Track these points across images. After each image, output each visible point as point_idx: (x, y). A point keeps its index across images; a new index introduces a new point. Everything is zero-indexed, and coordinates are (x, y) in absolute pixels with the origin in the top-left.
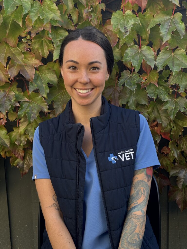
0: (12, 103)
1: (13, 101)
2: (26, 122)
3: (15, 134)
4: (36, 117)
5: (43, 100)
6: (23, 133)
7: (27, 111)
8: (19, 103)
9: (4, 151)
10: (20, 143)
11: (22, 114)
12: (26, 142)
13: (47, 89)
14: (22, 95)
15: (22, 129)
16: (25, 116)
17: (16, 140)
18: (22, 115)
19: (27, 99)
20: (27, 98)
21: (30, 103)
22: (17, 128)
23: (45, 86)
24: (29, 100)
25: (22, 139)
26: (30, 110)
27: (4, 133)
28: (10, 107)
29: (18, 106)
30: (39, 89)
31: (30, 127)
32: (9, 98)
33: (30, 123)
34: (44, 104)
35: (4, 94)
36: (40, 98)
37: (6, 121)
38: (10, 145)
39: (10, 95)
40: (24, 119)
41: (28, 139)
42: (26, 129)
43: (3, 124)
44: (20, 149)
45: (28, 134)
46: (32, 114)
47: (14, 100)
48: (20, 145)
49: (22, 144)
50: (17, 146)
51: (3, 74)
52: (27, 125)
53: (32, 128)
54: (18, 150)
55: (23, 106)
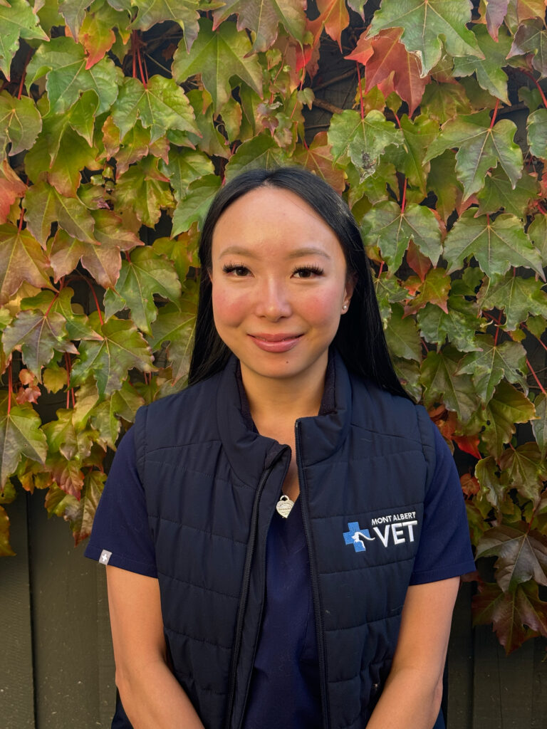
0: (59, 344)
1: (60, 339)
2: (91, 398)
3: (61, 430)
4: (121, 383)
5: (139, 338)
6: (82, 426)
7: (95, 368)
8: (77, 344)
9: (30, 474)
10: (75, 454)
11: (83, 375)
12: (90, 452)
13: (151, 310)
14: (84, 324)
15: (80, 414)
16: (91, 381)
17: (63, 445)
18: (84, 379)
19: (97, 335)
20: (99, 334)
21: (105, 344)
22: (68, 411)
23: (148, 303)
24: (104, 337)
25: (80, 442)
26: (103, 365)
27: (33, 426)
28: (52, 357)
29: (73, 352)
30: (129, 310)
31: (104, 411)
32: (48, 332)
33: (102, 400)
34: (143, 349)
35: (38, 320)
36: (132, 334)
37: (40, 393)
38: (47, 458)
39: (54, 322)
40: (88, 390)
41: (95, 443)
42: (92, 417)
43: (32, 400)
44: (74, 469)
45: (98, 430)
46: (110, 374)
47: (65, 338)
48: (73, 459)
49: (78, 457)
50: (66, 460)
51: (38, 266)
52: (94, 404)
53: (108, 413)
54: (68, 471)
55: (87, 353)
